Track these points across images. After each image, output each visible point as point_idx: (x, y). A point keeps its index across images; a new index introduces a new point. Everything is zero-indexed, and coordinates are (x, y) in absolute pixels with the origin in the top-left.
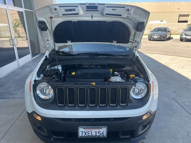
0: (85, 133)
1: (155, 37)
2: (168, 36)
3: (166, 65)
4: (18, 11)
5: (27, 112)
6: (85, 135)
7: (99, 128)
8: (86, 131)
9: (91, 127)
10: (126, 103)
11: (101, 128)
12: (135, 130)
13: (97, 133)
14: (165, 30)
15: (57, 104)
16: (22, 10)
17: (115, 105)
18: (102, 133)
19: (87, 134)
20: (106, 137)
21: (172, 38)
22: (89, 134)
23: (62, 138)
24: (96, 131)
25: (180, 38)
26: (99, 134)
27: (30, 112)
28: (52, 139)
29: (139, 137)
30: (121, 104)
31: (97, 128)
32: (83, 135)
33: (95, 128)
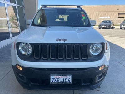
0: (55, 80)
1: (103, 27)
2: (112, 26)
3: (112, 42)
4: (13, 6)
5: (13, 66)
6: (55, 82)
7: (66, 76)
8: (56, 78)
9: (60, 75)
10: (86, 57)
11: (67, 76)
12: (93, 79)
13: (64, 80)
14: (110, 22)
15: (34, 58)
16: (16, 5)
17: (78, 58)
18: (68, 80)
19: (56, 80)
20: (71, 83)
21: (114, 28)
22: (58, 81)
23: (38, 84)
24: (63, 78)
25: (120, 27)
26: (66, 81)
27: (14, 65)
28: (30, 85)
29: (96, 85)
30: (83, 58)
31: (64, 76)
32: (54, 82)
33: (62, 76)
